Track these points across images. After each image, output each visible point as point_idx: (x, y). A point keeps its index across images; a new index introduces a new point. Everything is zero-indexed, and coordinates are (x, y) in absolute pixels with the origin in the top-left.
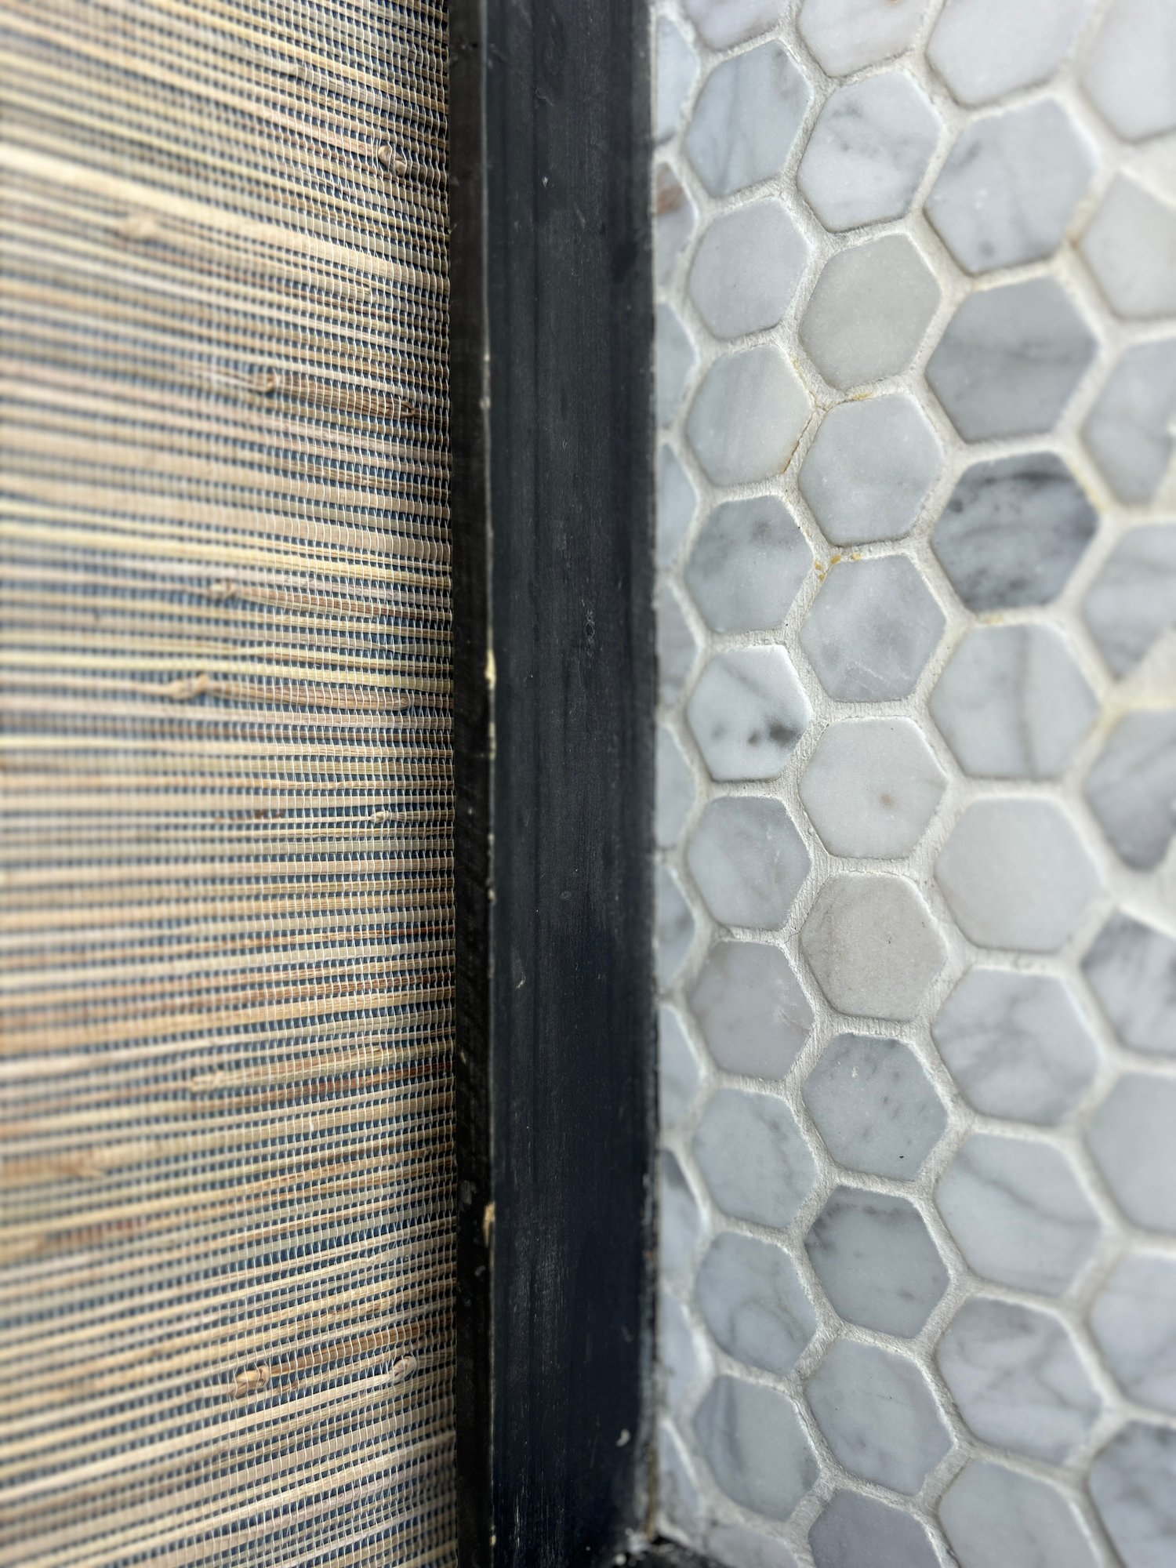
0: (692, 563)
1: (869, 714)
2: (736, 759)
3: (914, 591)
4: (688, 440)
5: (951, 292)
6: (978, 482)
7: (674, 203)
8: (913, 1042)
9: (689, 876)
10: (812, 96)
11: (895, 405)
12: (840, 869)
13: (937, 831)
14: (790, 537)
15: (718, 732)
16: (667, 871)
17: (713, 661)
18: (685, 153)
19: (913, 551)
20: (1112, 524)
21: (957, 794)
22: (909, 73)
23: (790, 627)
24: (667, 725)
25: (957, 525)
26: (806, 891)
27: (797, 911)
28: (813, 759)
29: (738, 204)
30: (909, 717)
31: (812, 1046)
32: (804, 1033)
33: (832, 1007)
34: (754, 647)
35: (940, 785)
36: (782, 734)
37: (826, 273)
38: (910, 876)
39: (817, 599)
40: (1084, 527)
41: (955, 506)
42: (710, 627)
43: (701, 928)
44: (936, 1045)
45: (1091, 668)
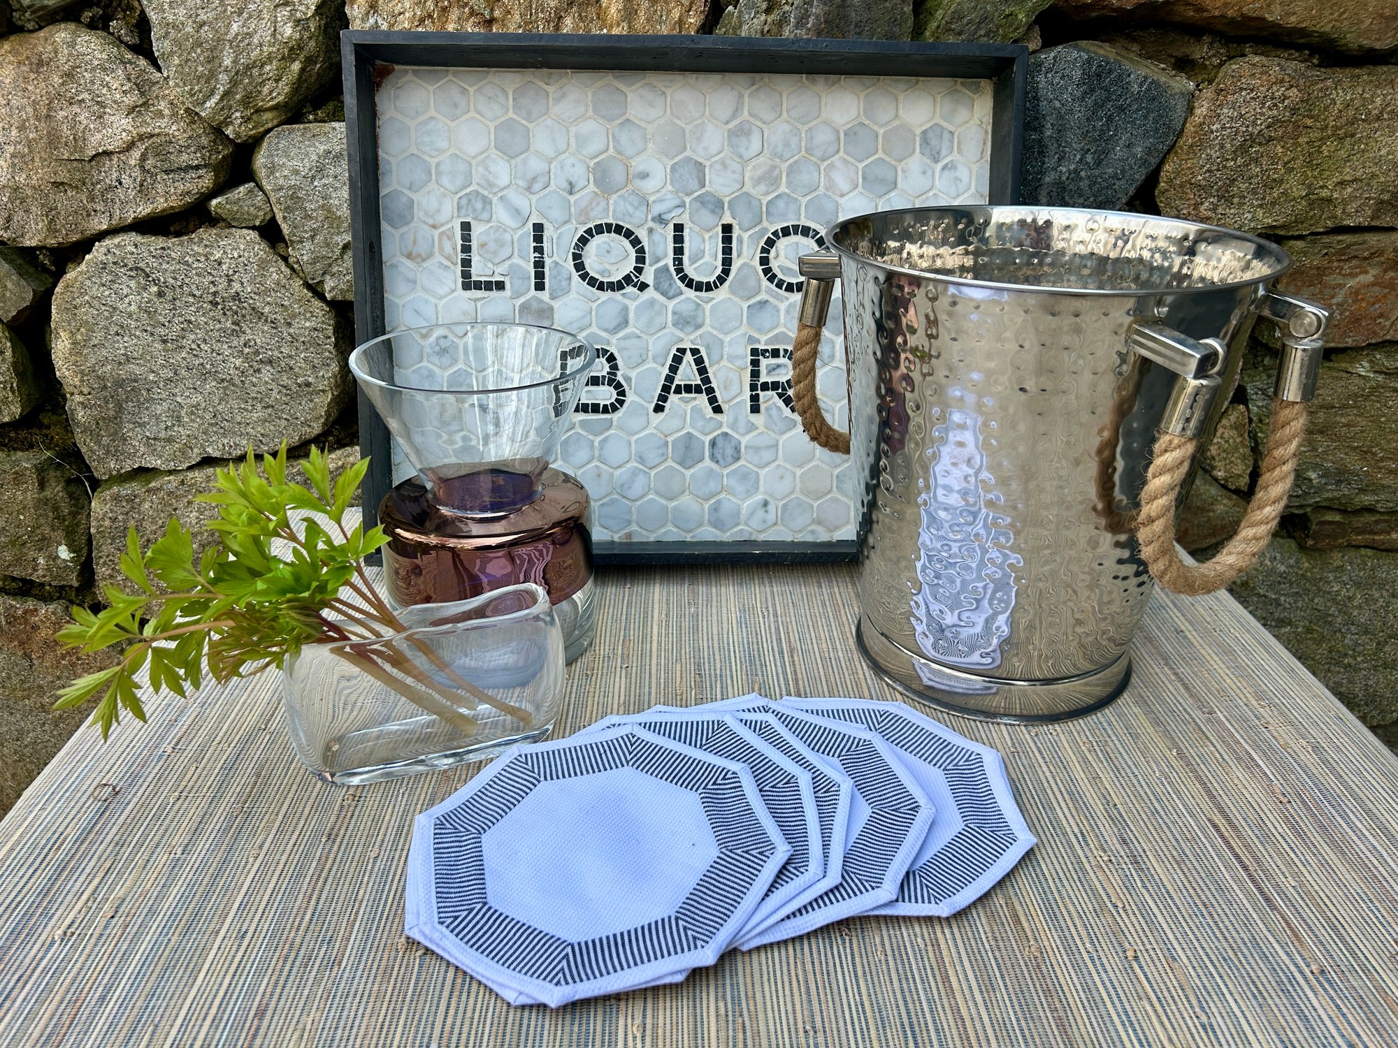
0: (721, 530)
1: (762, 482)
2: (771, 517)
3: (734, 472)
4: (690, 531)
5: (670, 463)
6: (713, 457)
7: (629, 535)
8: (836, 472)
9: (801, 531)
10: (616, 496)
11: (692, 476)
12: (798, 489)
13: (788, 466)
14: (719, 502)
15: (764, 522)
16: (799, 538)
17: (746, 524)
18: (616, 532)
19: (725, 472)
20: (725, 429)
21: (780, 462)
22: (618, 472)
23: (739, 502)
24: (761, 537)
25: (721, 462)
26: (803, 498)
27: (808, 500)
28: (771, 496)
29: (635, 517)
30: (763, 473)
31: (840, 497)
32: (837, 499)
33: (830, 491)
34: (744, 512)
35: (778, 466)
36: (766, 504)
37: (657, 493)
38: (798, 472)
39: (734, 495)
40: (726, 434)
41: (717, 462)
42: (737, 524)
43: (813, 527)
44: (836, 466)
45: (755, 433)
